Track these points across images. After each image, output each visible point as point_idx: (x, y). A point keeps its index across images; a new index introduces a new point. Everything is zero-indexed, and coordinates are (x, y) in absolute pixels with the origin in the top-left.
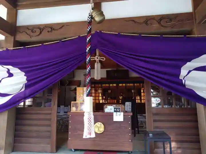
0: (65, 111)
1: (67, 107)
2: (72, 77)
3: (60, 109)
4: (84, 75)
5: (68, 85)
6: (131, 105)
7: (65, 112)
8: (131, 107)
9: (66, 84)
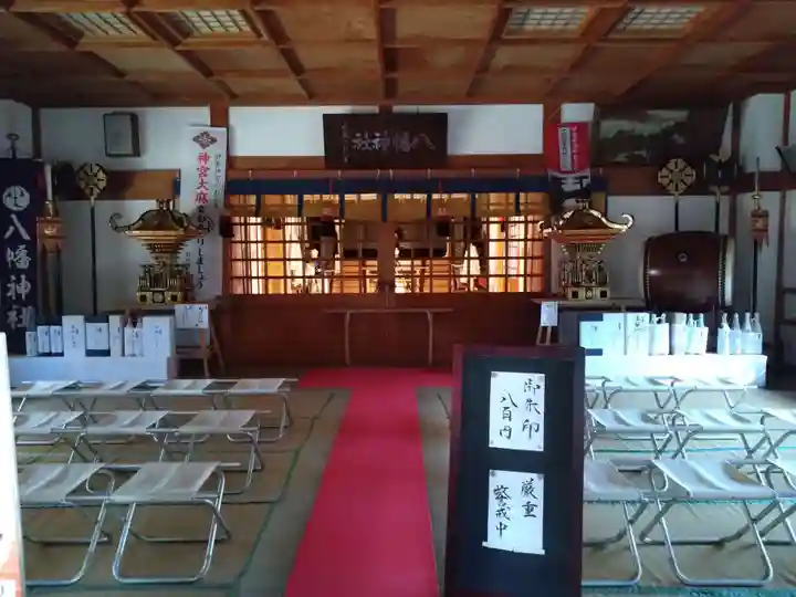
0: (91, 347)
1: (103, 325)
2: (129, 149)
3: (61, 333)
4: (196, 139)
5: (104, 195)
6: (539, 397)
7: (90, 353)
8: (538, 418)
9: (96, 191)
